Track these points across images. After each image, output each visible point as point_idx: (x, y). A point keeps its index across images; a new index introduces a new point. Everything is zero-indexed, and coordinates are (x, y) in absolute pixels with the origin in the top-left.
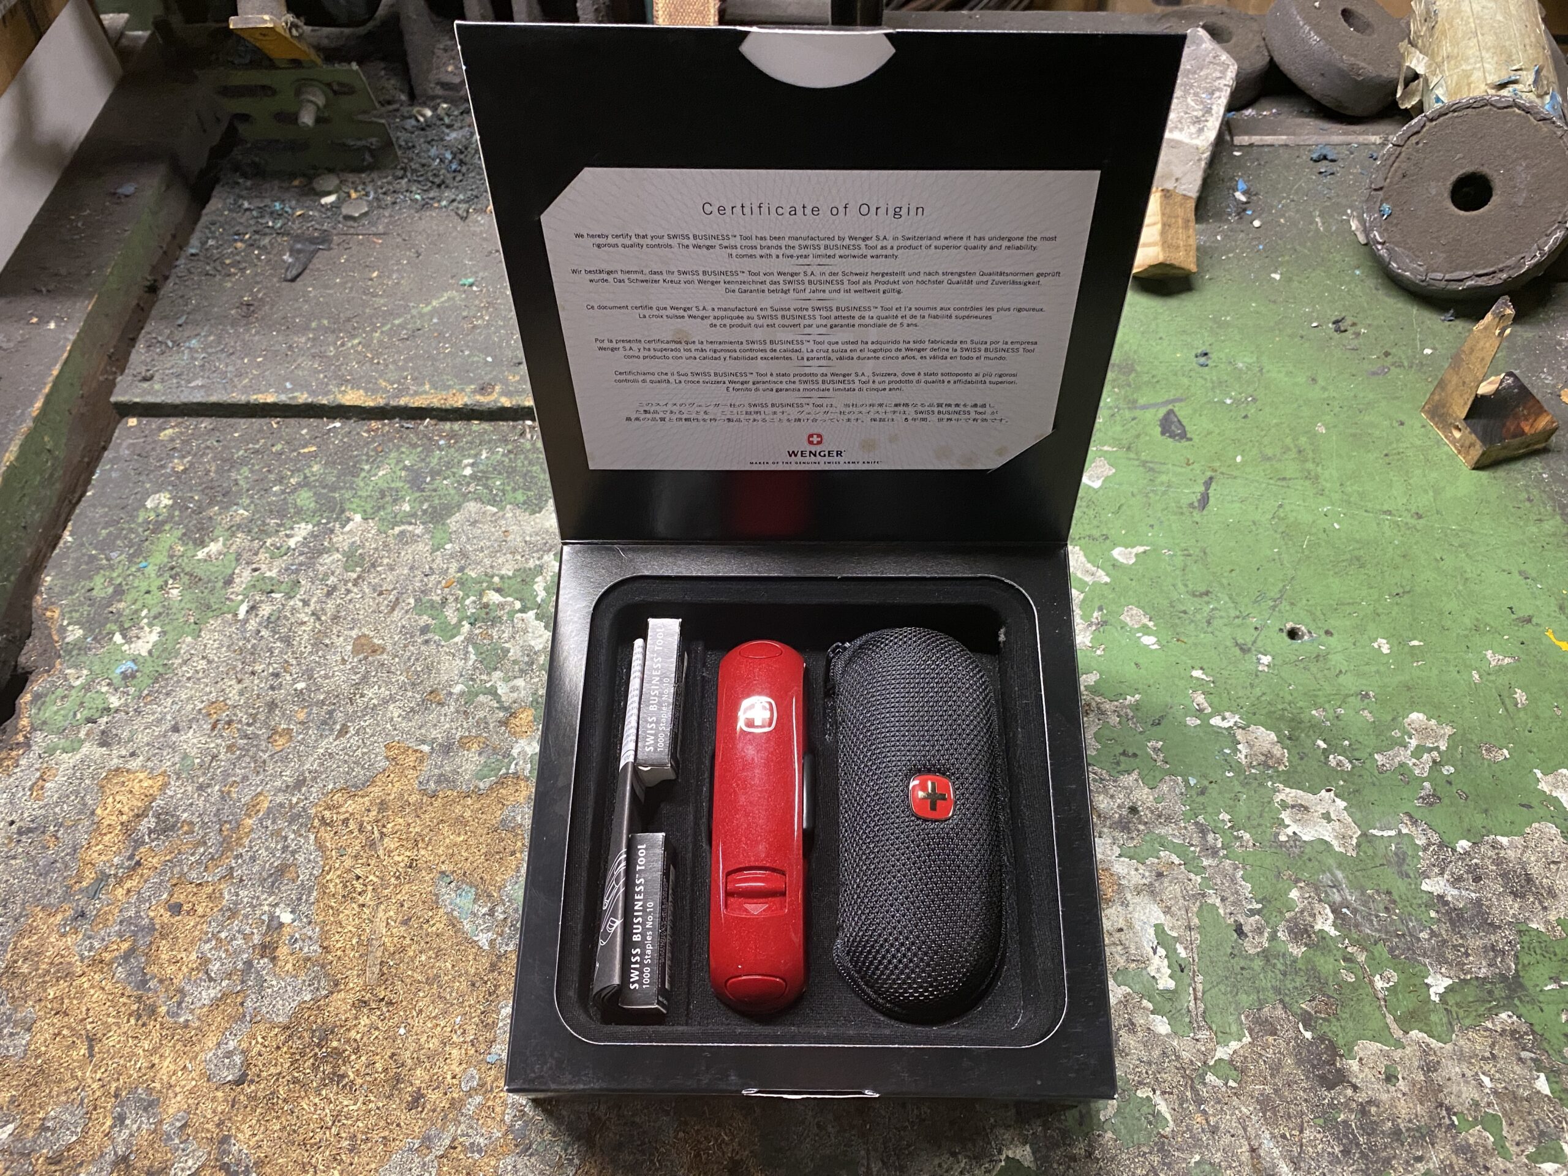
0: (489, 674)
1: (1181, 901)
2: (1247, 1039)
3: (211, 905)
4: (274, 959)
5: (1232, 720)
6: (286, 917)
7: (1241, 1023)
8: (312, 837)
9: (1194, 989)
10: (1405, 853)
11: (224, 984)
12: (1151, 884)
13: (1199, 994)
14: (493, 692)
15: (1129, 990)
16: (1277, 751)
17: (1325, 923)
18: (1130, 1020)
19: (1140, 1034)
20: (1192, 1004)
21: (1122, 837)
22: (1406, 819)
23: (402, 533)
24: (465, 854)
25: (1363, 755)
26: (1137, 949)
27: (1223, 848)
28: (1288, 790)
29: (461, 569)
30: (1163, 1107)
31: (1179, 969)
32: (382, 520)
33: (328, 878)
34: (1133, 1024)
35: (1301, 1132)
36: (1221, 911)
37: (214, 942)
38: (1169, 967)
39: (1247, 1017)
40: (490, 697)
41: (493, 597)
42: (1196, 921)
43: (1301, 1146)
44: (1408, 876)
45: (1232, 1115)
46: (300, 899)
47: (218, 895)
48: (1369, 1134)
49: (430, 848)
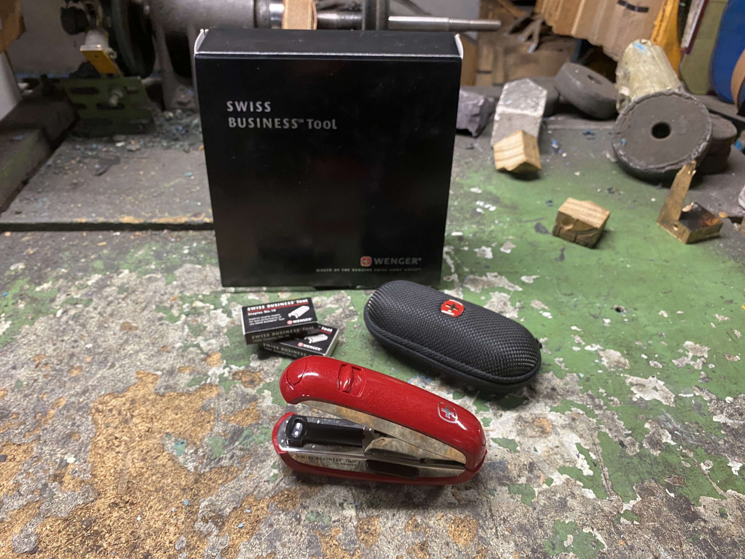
0: (196, 338)
1: (587, 432)
2: (639, 499)
3: (25, 455)
4: (61, 483)
5: (596, 347)
6: (70, 459)
7: (634, 491)
8: (90, 418)
9: (604, 475)
10: (700, 405)
11: (28, 497)
12: (570, 424)
13: (608, 477)
14: (198, 346)
15: (568, 477)
16: (622, 360)
17: (667, 439)
18: (572, 492)
19: (579, 499)
20: (604, 482)
21: (550, 402)
22: (696, 389)
23: (150, 278)
24: (181, 424)
25: (666, 360)
26: (568, 456)
27: (605, 405)
28: (632, 377)
29: (181, 292)
30: (599, 537)
31: (593, 465)
32: (139, 272)
33: (98, 438)
34: (573, 494)
35: (681, 546)
36: (610, 435)
37: (25, 475)
38: (588, 464)
39: (636, 487)
40: (196, 348)
41: (199, 304)
42: (597, 441)
43: (683, 554)
44: (705, 415)
45: (640, 539)
46: (80, 450)
47: (30, 450)
48: (718, 545)
49: (160, 421)
